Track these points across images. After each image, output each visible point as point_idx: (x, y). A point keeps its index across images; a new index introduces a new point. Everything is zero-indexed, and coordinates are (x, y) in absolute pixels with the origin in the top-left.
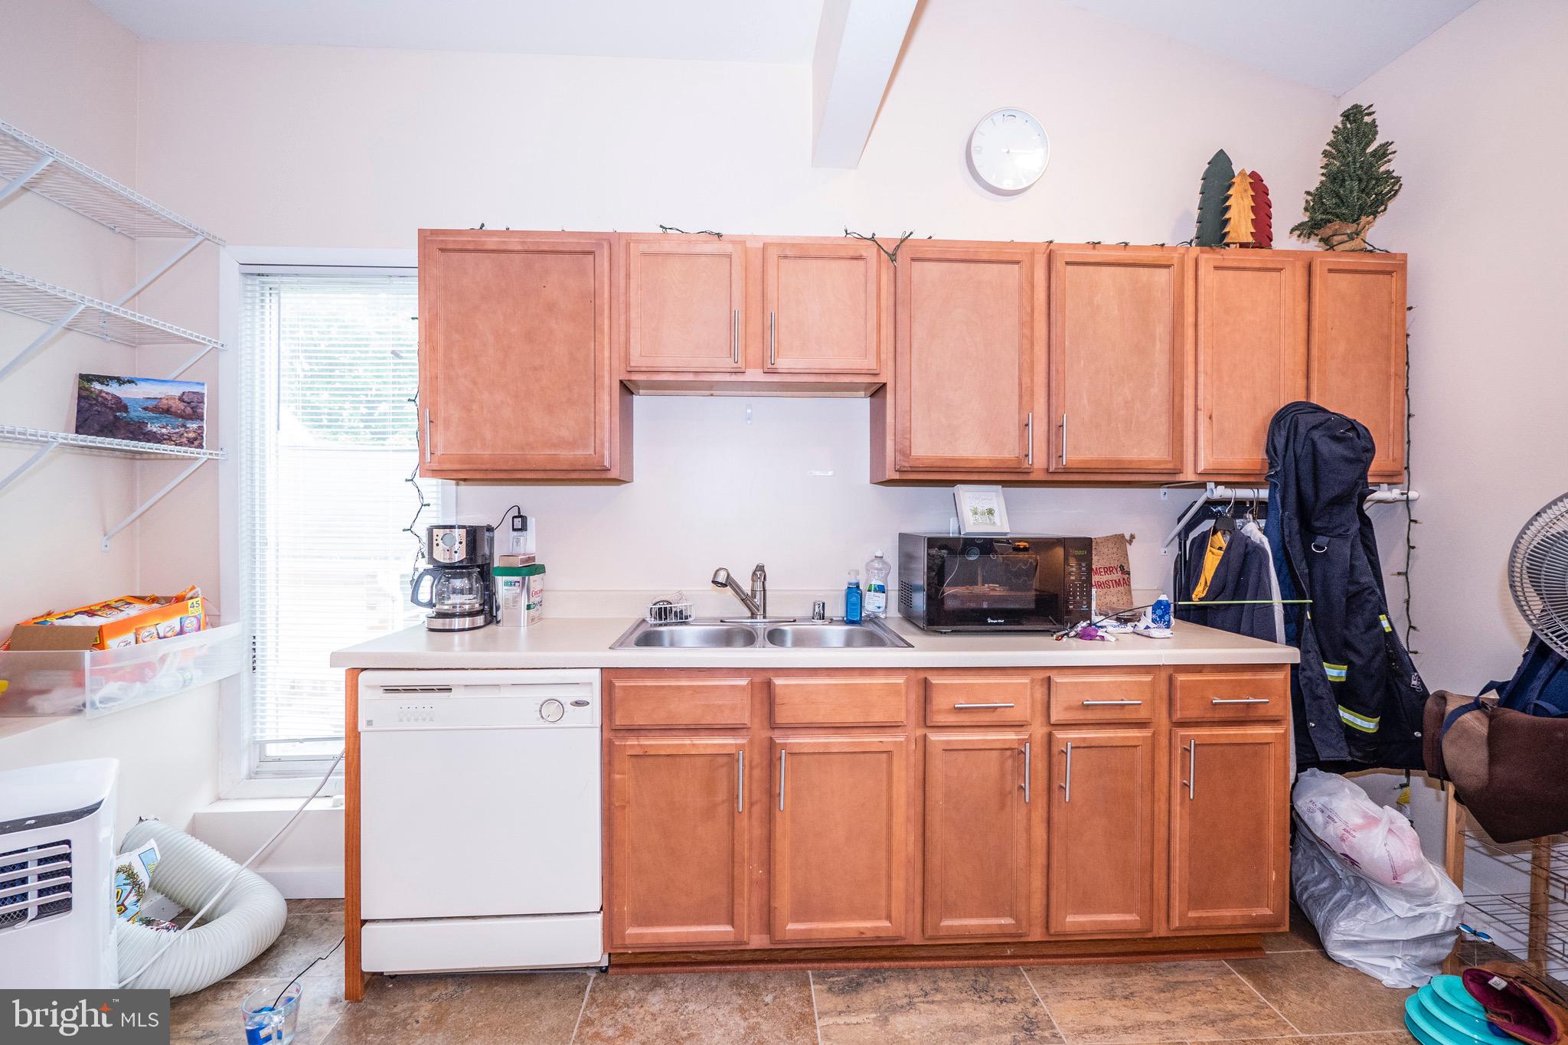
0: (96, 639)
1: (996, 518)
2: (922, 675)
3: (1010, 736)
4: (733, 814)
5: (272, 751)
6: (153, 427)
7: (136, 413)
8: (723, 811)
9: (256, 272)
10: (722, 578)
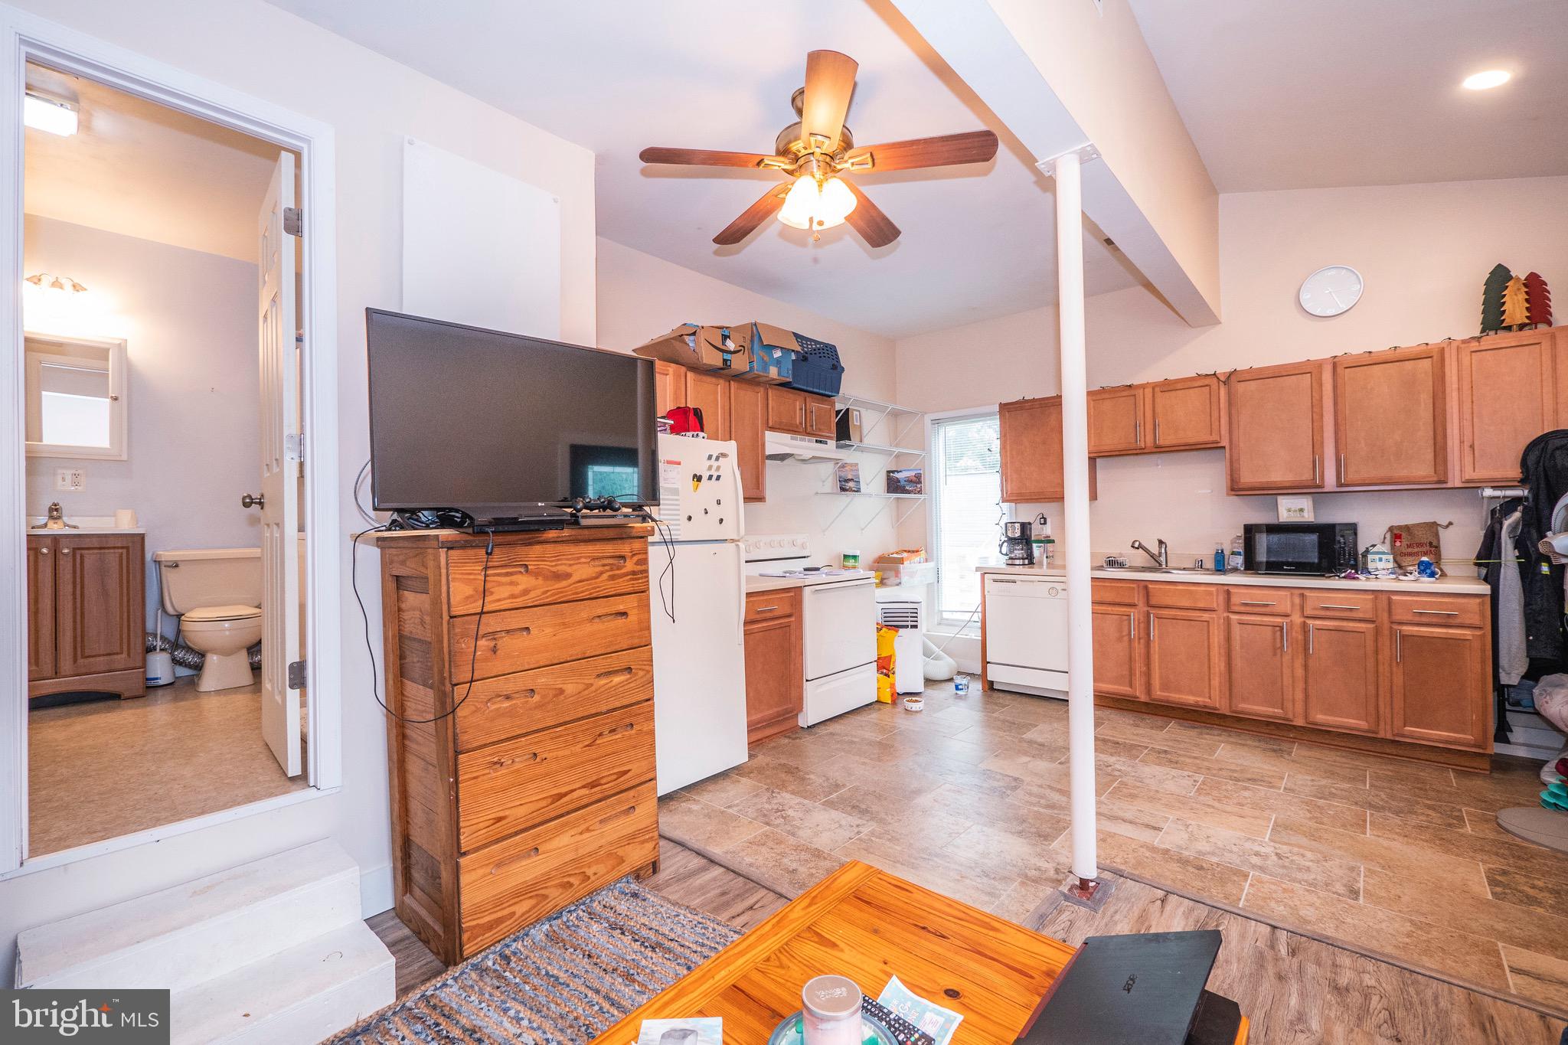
0: (901, 561)
1: (1306, 514)
2: (1226, 588)
3: (1278, 620)
4: (1130, 640)
5: (946, 615)
6: (907, 488)
7: (902, 483)
8: (1126, 639)
9: (937, 422)
10: (1137, 545)
